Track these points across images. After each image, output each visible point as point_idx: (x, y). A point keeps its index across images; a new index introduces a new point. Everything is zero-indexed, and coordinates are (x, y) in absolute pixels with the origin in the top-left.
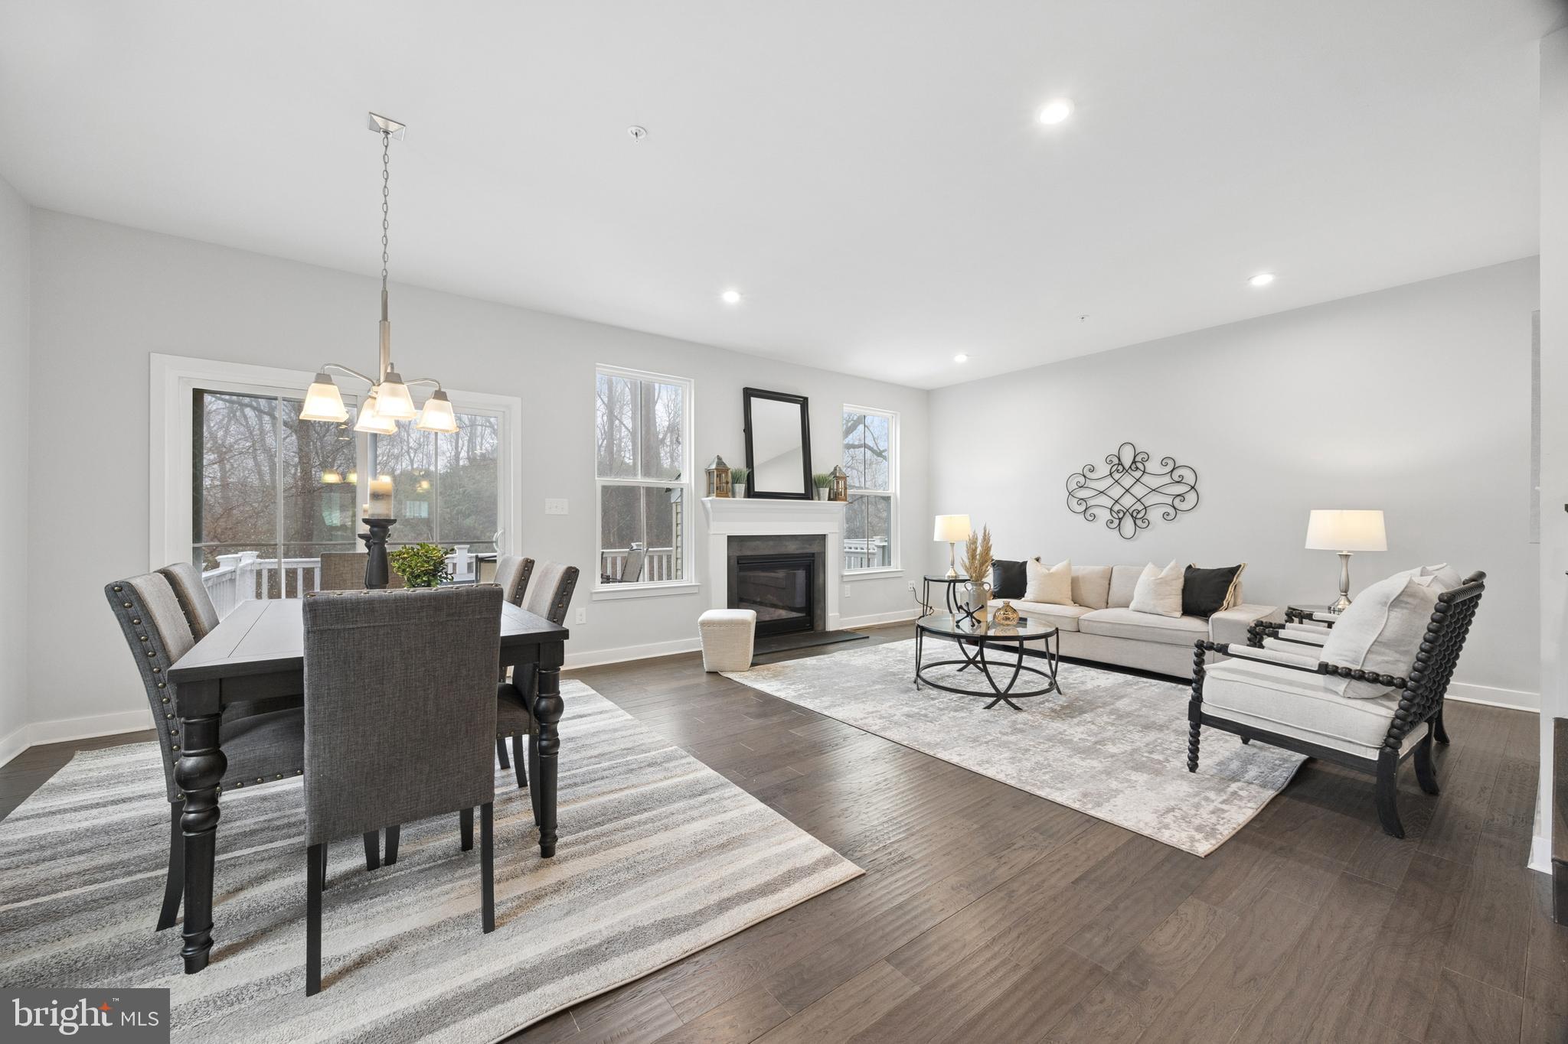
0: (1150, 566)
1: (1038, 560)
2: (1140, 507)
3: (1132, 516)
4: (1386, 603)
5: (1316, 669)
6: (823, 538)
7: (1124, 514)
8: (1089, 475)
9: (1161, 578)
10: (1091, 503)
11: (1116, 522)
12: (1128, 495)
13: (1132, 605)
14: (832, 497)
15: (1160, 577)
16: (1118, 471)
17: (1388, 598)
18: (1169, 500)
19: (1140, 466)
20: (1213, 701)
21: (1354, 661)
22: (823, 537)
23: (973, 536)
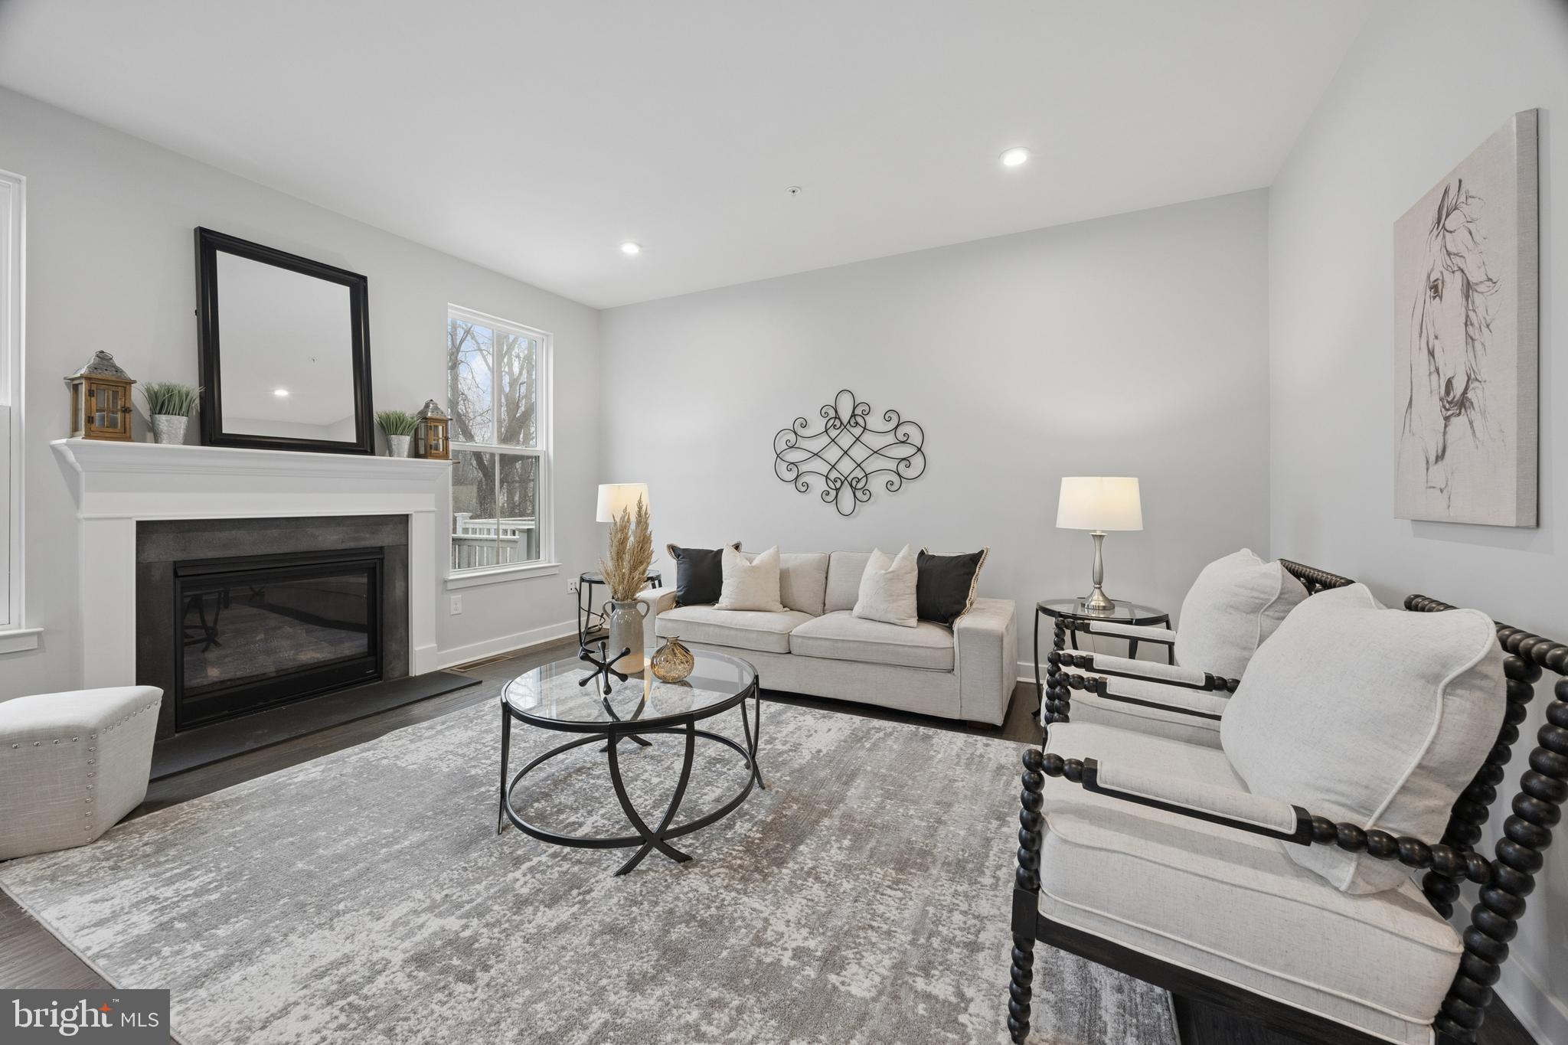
0: (876, 553)
1: (737, 547)
2: (861, 475)
3: (851, 486)
4: (1436, 678)
5: (1292, 831)
6: (402, 521)
7: (842, 483)
8: (801, 431)
9: (892, 572)
10: (803, 468)
11: (833, 493)
12: (846, 459)
13: (858, 609)
14: (422, 451)
15: (890, 570)
16: (834, 426)
17: (1445, 666)
18: (893, 465)
19: (860, 420)
20: (1065, 894)
21: (1365, 809)
22: (404, 520)
23: (623, 518)
